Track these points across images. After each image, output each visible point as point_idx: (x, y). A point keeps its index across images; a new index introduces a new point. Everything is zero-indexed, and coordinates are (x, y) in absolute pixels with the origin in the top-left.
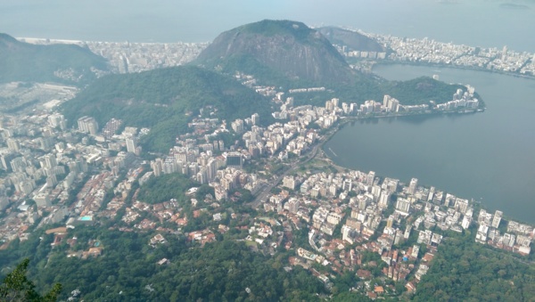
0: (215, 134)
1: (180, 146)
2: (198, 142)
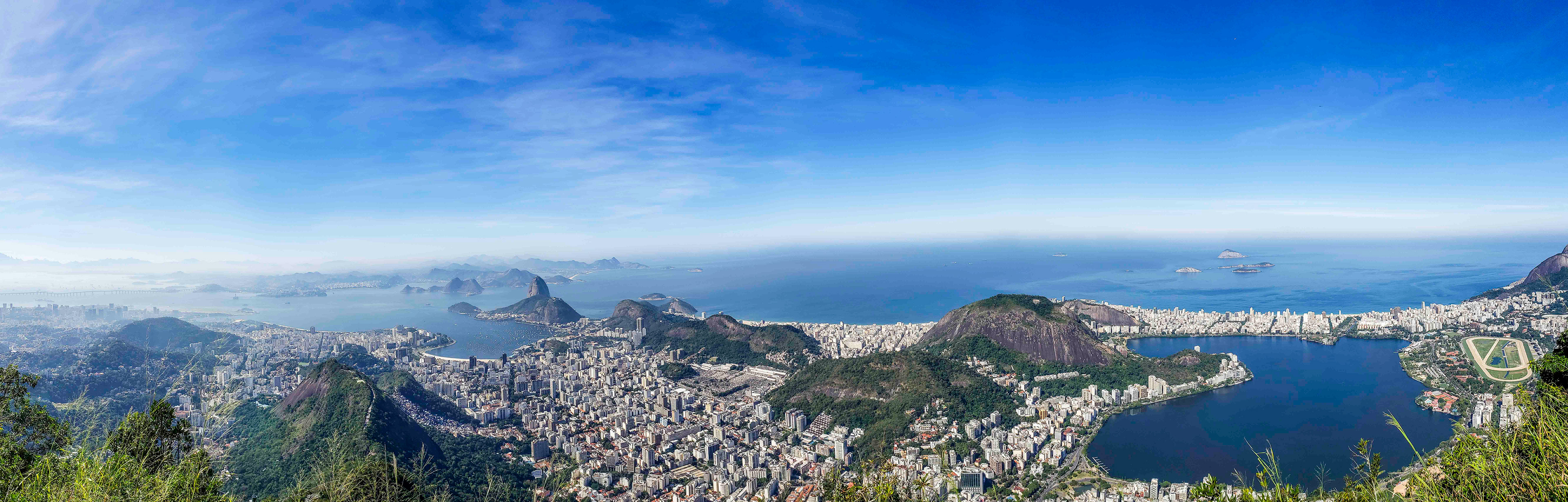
0: (943, 440)
1: (899, 456)
2: (922, 452)
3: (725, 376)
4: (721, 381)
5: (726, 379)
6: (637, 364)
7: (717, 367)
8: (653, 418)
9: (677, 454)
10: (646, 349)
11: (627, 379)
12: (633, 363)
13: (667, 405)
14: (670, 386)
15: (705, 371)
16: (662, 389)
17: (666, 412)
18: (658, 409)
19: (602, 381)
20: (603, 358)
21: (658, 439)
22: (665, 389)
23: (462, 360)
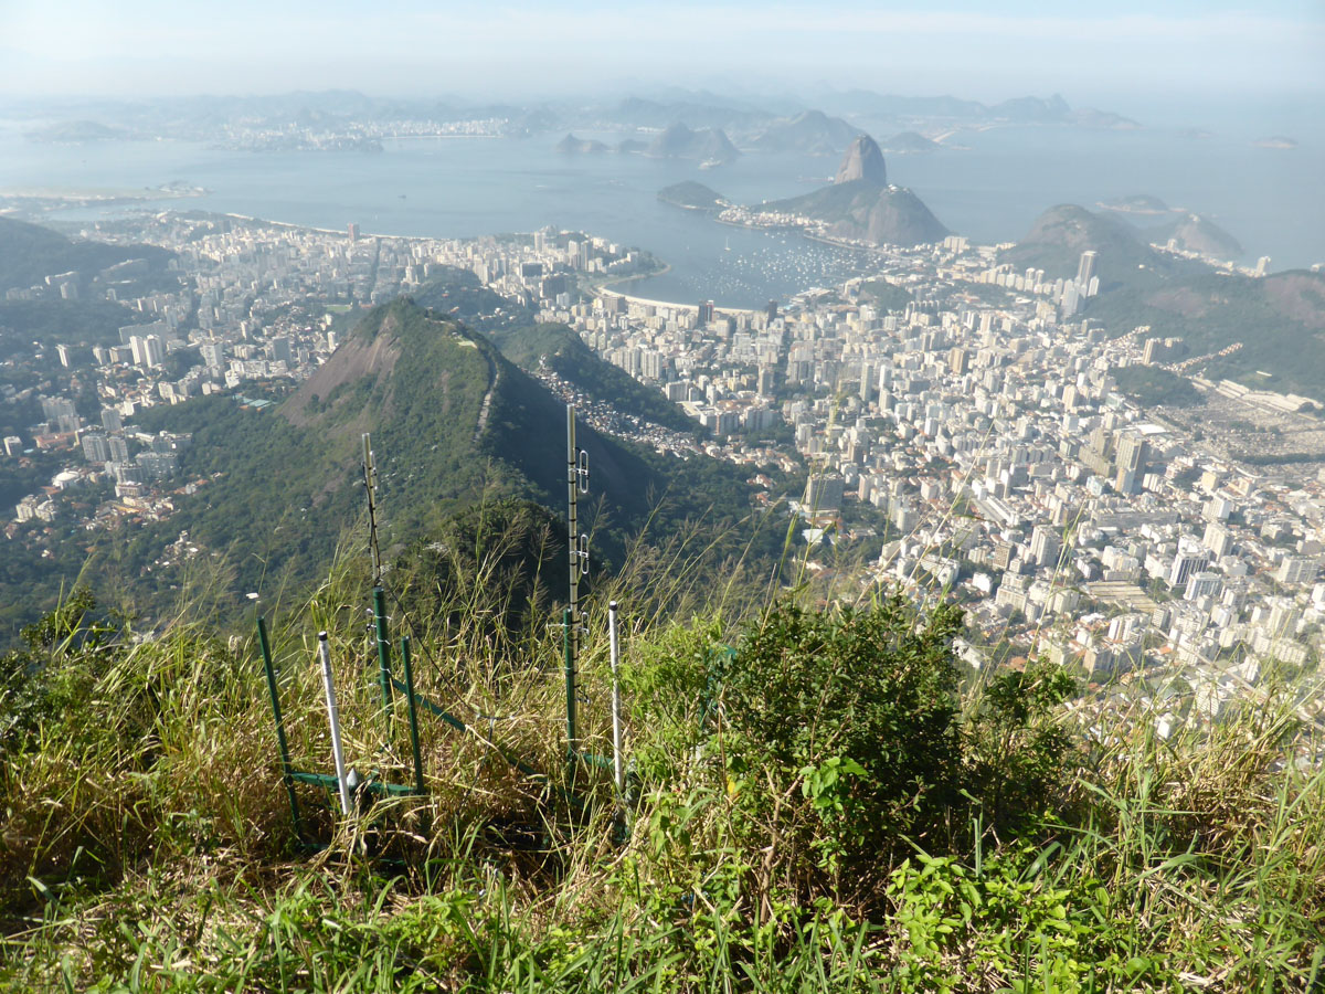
3: (1279, 421)
4: (1262, 430)
5: (1275, 430)
6: (1060, 353)
7: (1259, 397)
8: (1074, 473)
9: (1108, 557)
10: (1091, 326)
11: (1032, 384)
12: (1051, 351)
13: (1110, 454)
14: (1128, 415)
15: (1225, 398)
16: (1107, 420)
17: (1106, 467)
18: (1089, 457)
19: (974, 379)
20: (984, 330)
21: (1073, 517)
22: (1115, 420)
23: (682, 307)
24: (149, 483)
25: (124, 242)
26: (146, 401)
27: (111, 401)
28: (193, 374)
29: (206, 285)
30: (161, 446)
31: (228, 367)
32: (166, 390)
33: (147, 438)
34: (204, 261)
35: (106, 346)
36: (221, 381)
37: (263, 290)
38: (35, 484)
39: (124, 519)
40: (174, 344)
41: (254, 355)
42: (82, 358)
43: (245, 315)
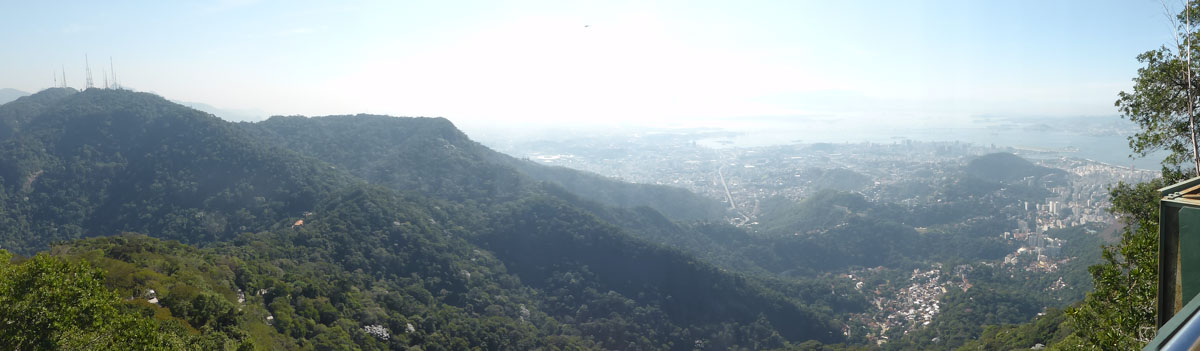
24: (1050, 258)
25: (1051, 167)
26: (1052, 226)
27: (1040, 224)
28: (1069, 218)
29: (1076, 185)
30: (1055, 244)
31: (1082, 217)
32: (1059, 222)
33: (1050, 240)
34: (1077, 176)
35: (1041, 204)
36: (1079, 222)
37: (1096, 189)
38: (1012, 250)
39: (1040, 269)
40: (1063, 206)
41: (1091, 213)
42: (1032, 208)
43: (1089, 197)
